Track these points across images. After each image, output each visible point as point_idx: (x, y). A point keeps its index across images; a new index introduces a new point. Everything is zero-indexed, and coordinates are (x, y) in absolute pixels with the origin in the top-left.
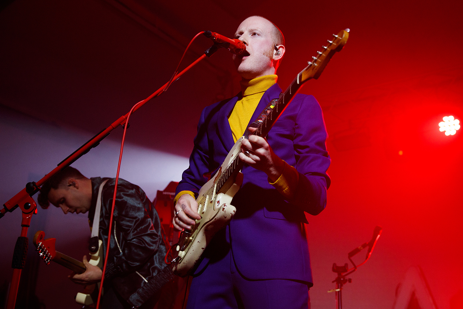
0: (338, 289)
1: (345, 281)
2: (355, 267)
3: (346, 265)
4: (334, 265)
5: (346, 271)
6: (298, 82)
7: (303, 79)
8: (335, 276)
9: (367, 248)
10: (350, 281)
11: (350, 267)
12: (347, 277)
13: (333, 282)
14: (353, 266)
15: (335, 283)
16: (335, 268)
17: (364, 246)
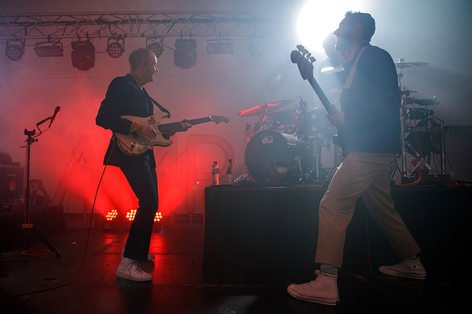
0: (28, 145)
1: (33, 141)
2: (41, 132)
3: (34, 130)
4: (26, 130)
5: (34, 134)
8: (27, 137)
9: (50, 120)
10: (37, 141)
11: (37, 132)
12: (35, 138)
13: (25, 141)
14: (39, 132)
16: (26, 132)
17: (47, 119)
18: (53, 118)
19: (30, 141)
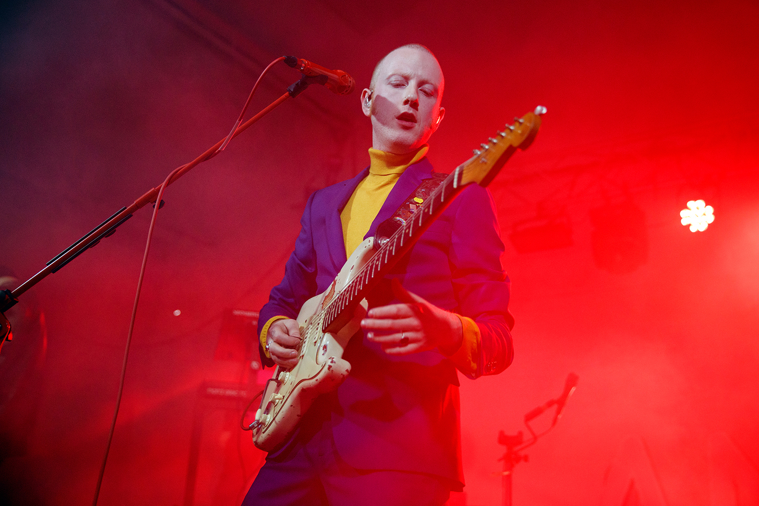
0: (506, 471)
1: (518, 459)
2: (535, 438)
3: (521, 433)
4: (502, 434)
5: (520, 443)
6: (455, 185)
7: (464, 182)
8: (503, 450)
9: (555, 407)
10: (526, 458)
11: (527, 436)
12: (522, 453)
13: (500, 460)
14: (531, 436)
15: (502, 462)
16: (503, 439)
17: (550, 404)
18: (561, 403)
19: (511, 460)
